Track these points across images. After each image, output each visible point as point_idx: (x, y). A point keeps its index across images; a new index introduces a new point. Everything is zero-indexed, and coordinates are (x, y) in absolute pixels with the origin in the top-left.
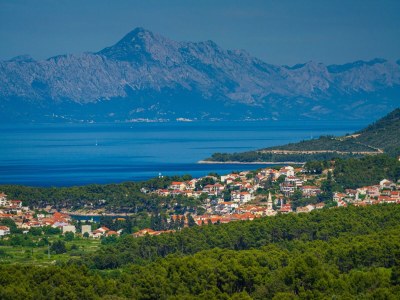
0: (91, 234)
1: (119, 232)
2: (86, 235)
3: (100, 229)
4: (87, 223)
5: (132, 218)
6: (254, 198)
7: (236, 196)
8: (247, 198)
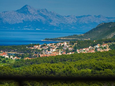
0: (13, 58)
1: (20, 58)
2: (11, 58)
3: (15, 57)
4: (12, 55)
5: (23, 54)
6: (56, 50)
7: (51, 50)
8: (54, 50)
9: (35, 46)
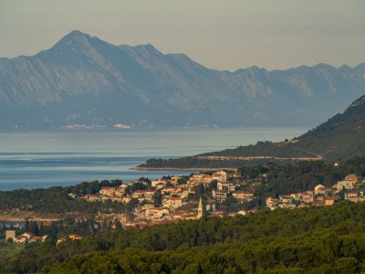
0: (15, 239)
1: (44, 237)
2: (10, 240)
3: (25, 235)
4: (12, 228)
5: (57, 222)
6: (185, 203)
7: (167, 203)
8: (178, 203)
9: (104, 191)
